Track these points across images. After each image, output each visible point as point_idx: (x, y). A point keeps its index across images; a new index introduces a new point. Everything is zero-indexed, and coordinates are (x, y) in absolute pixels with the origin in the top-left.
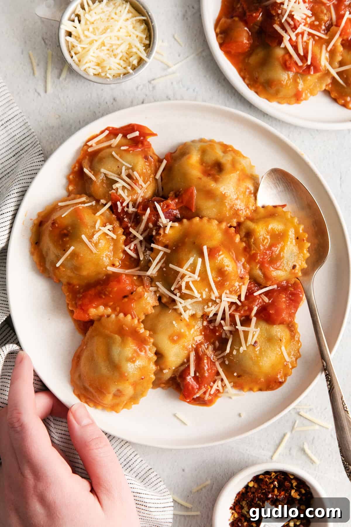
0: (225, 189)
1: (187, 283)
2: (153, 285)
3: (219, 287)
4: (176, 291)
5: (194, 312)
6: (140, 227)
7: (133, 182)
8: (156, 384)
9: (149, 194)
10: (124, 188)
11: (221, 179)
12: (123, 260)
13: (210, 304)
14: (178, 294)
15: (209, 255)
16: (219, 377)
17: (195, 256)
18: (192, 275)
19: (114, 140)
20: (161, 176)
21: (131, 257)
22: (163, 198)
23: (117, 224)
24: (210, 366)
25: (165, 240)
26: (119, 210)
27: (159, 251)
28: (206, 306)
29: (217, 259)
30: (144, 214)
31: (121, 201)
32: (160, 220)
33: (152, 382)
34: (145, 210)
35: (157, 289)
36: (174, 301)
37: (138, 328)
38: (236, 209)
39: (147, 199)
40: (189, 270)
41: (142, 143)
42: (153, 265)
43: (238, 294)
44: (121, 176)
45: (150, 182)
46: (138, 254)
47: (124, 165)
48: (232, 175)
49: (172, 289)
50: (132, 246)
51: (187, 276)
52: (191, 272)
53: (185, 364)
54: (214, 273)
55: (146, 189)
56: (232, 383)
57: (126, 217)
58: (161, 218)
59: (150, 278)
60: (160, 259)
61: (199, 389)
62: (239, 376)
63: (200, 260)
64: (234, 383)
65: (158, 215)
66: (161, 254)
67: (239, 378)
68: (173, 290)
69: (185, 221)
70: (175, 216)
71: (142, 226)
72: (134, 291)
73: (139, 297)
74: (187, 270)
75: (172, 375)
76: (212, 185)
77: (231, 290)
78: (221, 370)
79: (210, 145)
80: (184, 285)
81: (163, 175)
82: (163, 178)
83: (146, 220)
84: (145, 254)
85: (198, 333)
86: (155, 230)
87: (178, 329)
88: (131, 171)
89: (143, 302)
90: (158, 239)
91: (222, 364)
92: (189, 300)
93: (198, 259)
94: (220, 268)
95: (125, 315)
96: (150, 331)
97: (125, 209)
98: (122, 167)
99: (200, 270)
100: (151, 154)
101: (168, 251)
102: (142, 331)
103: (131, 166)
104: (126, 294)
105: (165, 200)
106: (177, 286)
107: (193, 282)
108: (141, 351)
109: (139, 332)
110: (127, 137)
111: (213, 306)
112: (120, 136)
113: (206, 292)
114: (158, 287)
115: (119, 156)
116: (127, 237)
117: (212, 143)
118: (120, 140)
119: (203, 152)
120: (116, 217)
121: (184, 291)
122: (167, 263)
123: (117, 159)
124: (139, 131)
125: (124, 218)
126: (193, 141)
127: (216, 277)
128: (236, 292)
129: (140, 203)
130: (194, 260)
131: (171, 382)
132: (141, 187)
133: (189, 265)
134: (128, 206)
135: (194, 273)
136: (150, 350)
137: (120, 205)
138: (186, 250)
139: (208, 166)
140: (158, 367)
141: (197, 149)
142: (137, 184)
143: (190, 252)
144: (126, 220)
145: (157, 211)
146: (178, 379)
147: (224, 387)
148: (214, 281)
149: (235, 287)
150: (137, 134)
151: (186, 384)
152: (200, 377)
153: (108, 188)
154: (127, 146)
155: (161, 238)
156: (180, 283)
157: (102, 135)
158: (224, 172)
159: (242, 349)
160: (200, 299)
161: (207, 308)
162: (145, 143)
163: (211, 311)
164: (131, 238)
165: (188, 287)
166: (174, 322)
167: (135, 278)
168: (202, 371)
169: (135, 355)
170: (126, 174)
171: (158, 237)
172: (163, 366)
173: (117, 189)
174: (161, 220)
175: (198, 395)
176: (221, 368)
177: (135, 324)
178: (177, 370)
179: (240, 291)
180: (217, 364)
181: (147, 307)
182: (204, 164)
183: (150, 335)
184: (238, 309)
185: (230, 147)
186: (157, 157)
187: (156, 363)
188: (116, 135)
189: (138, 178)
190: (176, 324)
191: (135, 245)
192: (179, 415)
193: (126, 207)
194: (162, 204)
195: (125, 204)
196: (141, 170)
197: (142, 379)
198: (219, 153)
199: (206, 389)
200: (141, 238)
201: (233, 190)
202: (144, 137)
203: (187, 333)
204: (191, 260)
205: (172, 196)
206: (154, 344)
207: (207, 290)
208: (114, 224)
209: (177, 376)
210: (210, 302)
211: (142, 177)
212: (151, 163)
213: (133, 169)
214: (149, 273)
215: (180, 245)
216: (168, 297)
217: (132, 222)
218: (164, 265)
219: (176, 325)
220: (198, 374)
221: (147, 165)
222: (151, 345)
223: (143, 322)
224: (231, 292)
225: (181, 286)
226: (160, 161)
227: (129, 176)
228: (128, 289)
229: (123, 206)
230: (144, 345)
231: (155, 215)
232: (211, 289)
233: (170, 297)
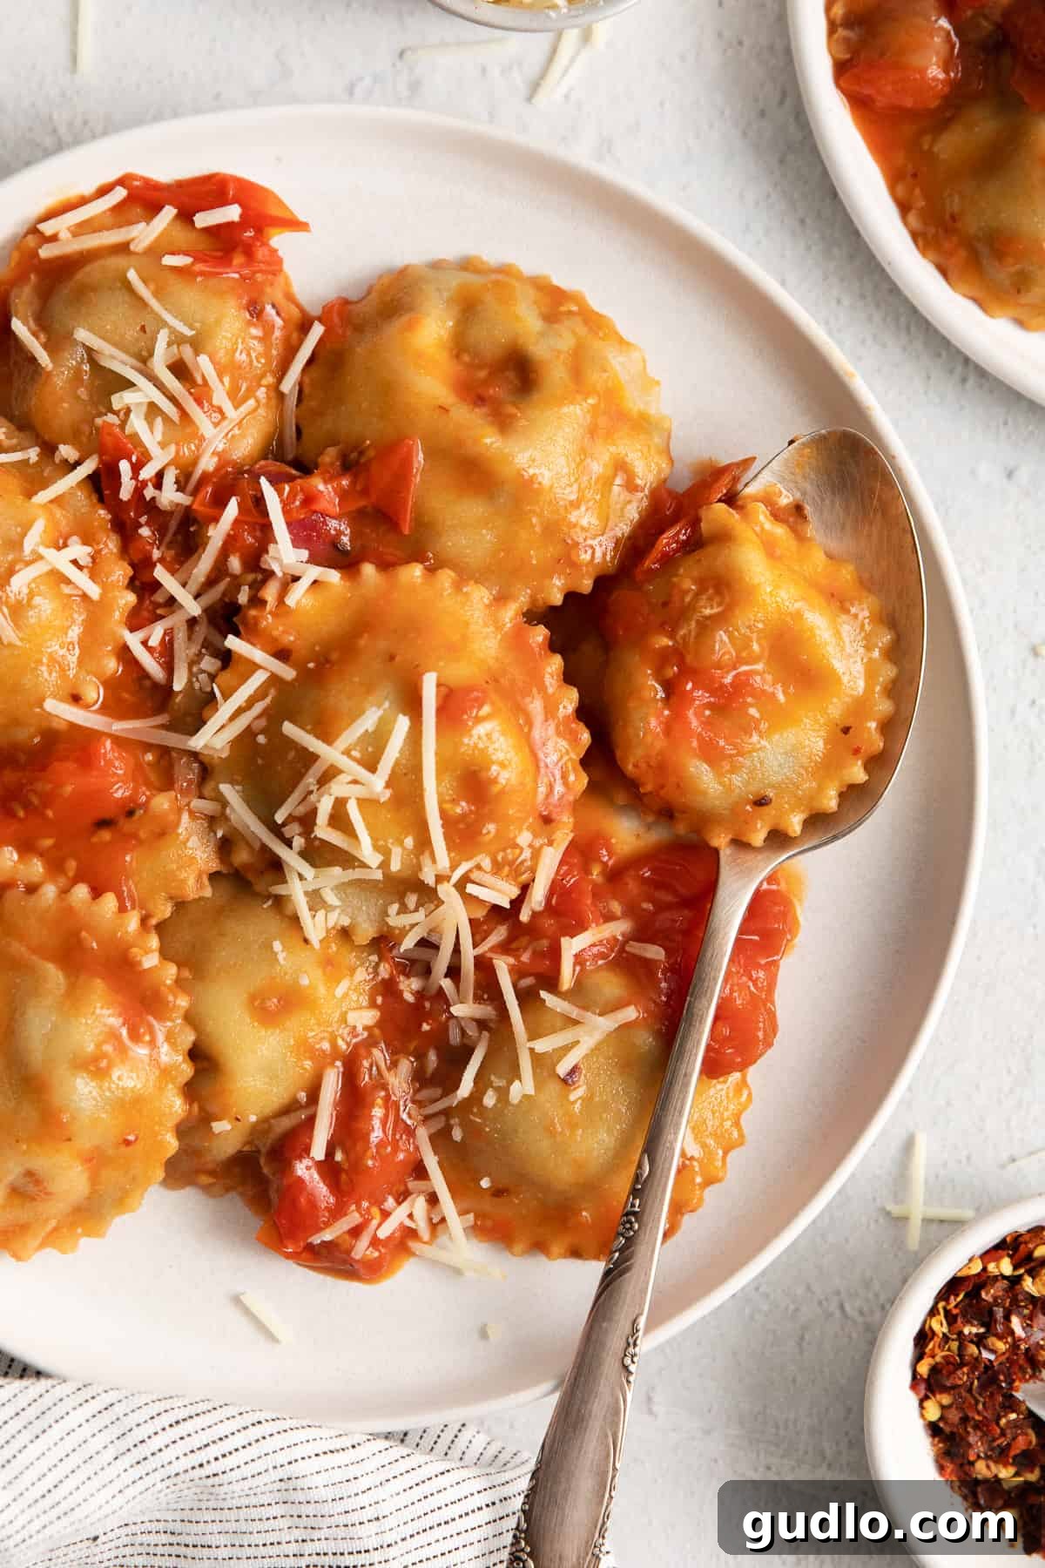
0: (534, 461)
1: (340, 804)
2: (207, 791)
3: (458, 841)
4: (293, 830)
5: (346, 922)
6: (196, 566)
7: (191, 394)
8: (180, 1172)
9: (246, 445)
10: (153, 410)
11: (523, 422)
12: (110, 684)
13: (412, 900)
14: (298, 842)
15: (441, 710)
16: (421, 1184)
17: (387, 705)
18: (362, 773)
19: (142, 225)
20: (301, 384)
21: (144, 674)
22: (297, 469)
23: (111, 544)
24: (394, 1135)
25: (281, 628)
26: (125, 493)
27: (254, 667)
28: (395, 907)
29: (468, 731)
30: (216, 520)
31: (134, 459)
32: (271, 547)
33: (164, 1160)
34: (220, 502)
35: (219, 807)
36: (276, 867)
37: (135, 950)
38: (569, 541)
39: (235, 464)
40: (355, 754)
41: (249, 253)
42: (218, 714)
43: (524, 878)
44: (149, 364)
45: (257, 401)
46: (169, 668)
47: (165, 324)
48: (565, 410)
49: (280, 817)
50: (157, 633)
51: (343, 778)
52: (359, 762)
53: (297, 1109)
54: (446, 782)
55: (240, 424)
56: (471, 1217)
57: (148, 524)
58: (276, 542)
59: (202, 764)
60: (251, 696)
61: (337, 1212)
62: (498, 1192)
63: (403, 724)
64: (476, 1218)
65: (266, 527)
66: (258, 679)
67: (496, 1199)
68: (279, 822)
69: (368, 569)
70: (334, 543)
71: (204, 564)
72: (141, 806)
73: (158, 830)
74: (347, 753)
75: (245, 1144)
76: (488, 441)
77: (499, 858)
78: (431, 1162)
79: (497, 283)
80: (325, 807)
81: (307, 380)
82: (307, 390)
83: (220, 544)
84: (195, 669)
85: (364, 1001)
86: (247, 588)
87: (290, 971)
88: (187, 352)
89: (169, 856)
90: (256, 621)
91: (440, 1140)
92: (337, 870)
93: (395, 721)
94: (476, 768)
95: (97, 893)
96: (179, 965)
97: (145, 492)
98: (158, 332)
99: (397, 760)
100: (279, 297)
101: (288, 673)
102: (150, 961)
103: (194, 332)
104: (106, 815)
105: (300, 477)
106: (301, 810)
107: (362, 802)
108: (135, 1036)
109: (139, 963)
110: (193, 223)
111: (422, 911)
112: (169, 212)
113: (404, 849)
114: (224, 803)
115: (152, 287)
116: (141, 599)
117: (506, 279)
118: (165, 229)
119: (468, 308)
120: (110, 516)
121: (323, 831)
122: (274, 717)
123: (140, 299)
124: (241, 205)
125: (141, 526)
126: (436, 266)
127: (454, 801)
128: (516, 871)
129: (205, 478)
130: (381, 719)
131: (237, 1170)
132: (220, 417)
133: (358, 734)
134: (158, 481)
135: (372, 768)
136: (170, 1038)
137: (130, 474)
138: (356, 679)
139: (480, 367)
140: (196, 1107)
141: (446, 294)
142: (206, 405)
143: (369, 689)
144: (145, 532)
145: (266, 514)
146: (262, 1161)
147: (440, 1227)
148: (443, 814)
149: (517, 851)
150: (232, 213)
151: (290, 1187)
152: (346, 1166)
153: (95, 404)
154: (186, 254)
155: (267, 621)
156: (313, 798)
157: (100, 201)
158: (536, 397)
159: (517, 1091)
160: (378, 875)
161: (398, 914)
162: (261, 253)
163: (413, 926)
164: (159, 606)
165: (339, 819)
166: (277, 946)
167: (149, 757)
168: (359, 1147)
169: (108, 1048)
170: (170, 361)
171: (253, 613)
172: (213, 1108)
173: (128, 411)
174: (278, 551)
175: (327, 1236)
176: (436, 1153)
177: (127, 932)
178: (266, 1126)
179: (533, 870)
180: (423, 1134)
181: (183, 875)
182: (466, 358)
183: (178, 982)
184: (514, 946)
185: (575, 298)
186: (295, 312)
187: (191, 1091)
188: (154, 209)
189: (210, 383)
190: (284, 954)
191: (169, 633)
192: (254, 1301)
193: (150, 484)
194: (287, 488)
195: (147, 473)
196: (227, 353)
197: (128, 1143)
198: (525, 322)
199: (362, 1215)
200: (194, 608)
201: (565, 470)
202: (259, 231)
203: (322, 990)
204: (369, 721)
205: (332, 464)
206: (190, 1019)
207: (409, 842)
208: (98, 544)
209: (264, 1150)
210: (413, 891)
211: (226, 380)
212: (273, 333)
213: (197, 345)
214: (198, 742)
215: (334, 656)
216: (257, 846)
217: (169, 547)
218: (263, 723)
219: (281, 957)
220: (339, 1157)
221: (255, 338)
222: (179, 1021)
223: (161, 928)
224: (497, 868)
225: (314, 812)
226: (304, 327)
227: (180, 370)
228: (118, 795)
229: (141, 478)
230: (151, 1019)
231: (257, 527)
232: (424, 843)
233: (265, 849)
